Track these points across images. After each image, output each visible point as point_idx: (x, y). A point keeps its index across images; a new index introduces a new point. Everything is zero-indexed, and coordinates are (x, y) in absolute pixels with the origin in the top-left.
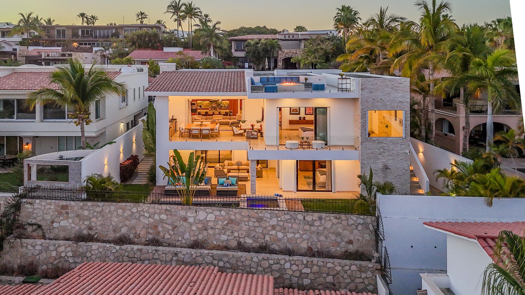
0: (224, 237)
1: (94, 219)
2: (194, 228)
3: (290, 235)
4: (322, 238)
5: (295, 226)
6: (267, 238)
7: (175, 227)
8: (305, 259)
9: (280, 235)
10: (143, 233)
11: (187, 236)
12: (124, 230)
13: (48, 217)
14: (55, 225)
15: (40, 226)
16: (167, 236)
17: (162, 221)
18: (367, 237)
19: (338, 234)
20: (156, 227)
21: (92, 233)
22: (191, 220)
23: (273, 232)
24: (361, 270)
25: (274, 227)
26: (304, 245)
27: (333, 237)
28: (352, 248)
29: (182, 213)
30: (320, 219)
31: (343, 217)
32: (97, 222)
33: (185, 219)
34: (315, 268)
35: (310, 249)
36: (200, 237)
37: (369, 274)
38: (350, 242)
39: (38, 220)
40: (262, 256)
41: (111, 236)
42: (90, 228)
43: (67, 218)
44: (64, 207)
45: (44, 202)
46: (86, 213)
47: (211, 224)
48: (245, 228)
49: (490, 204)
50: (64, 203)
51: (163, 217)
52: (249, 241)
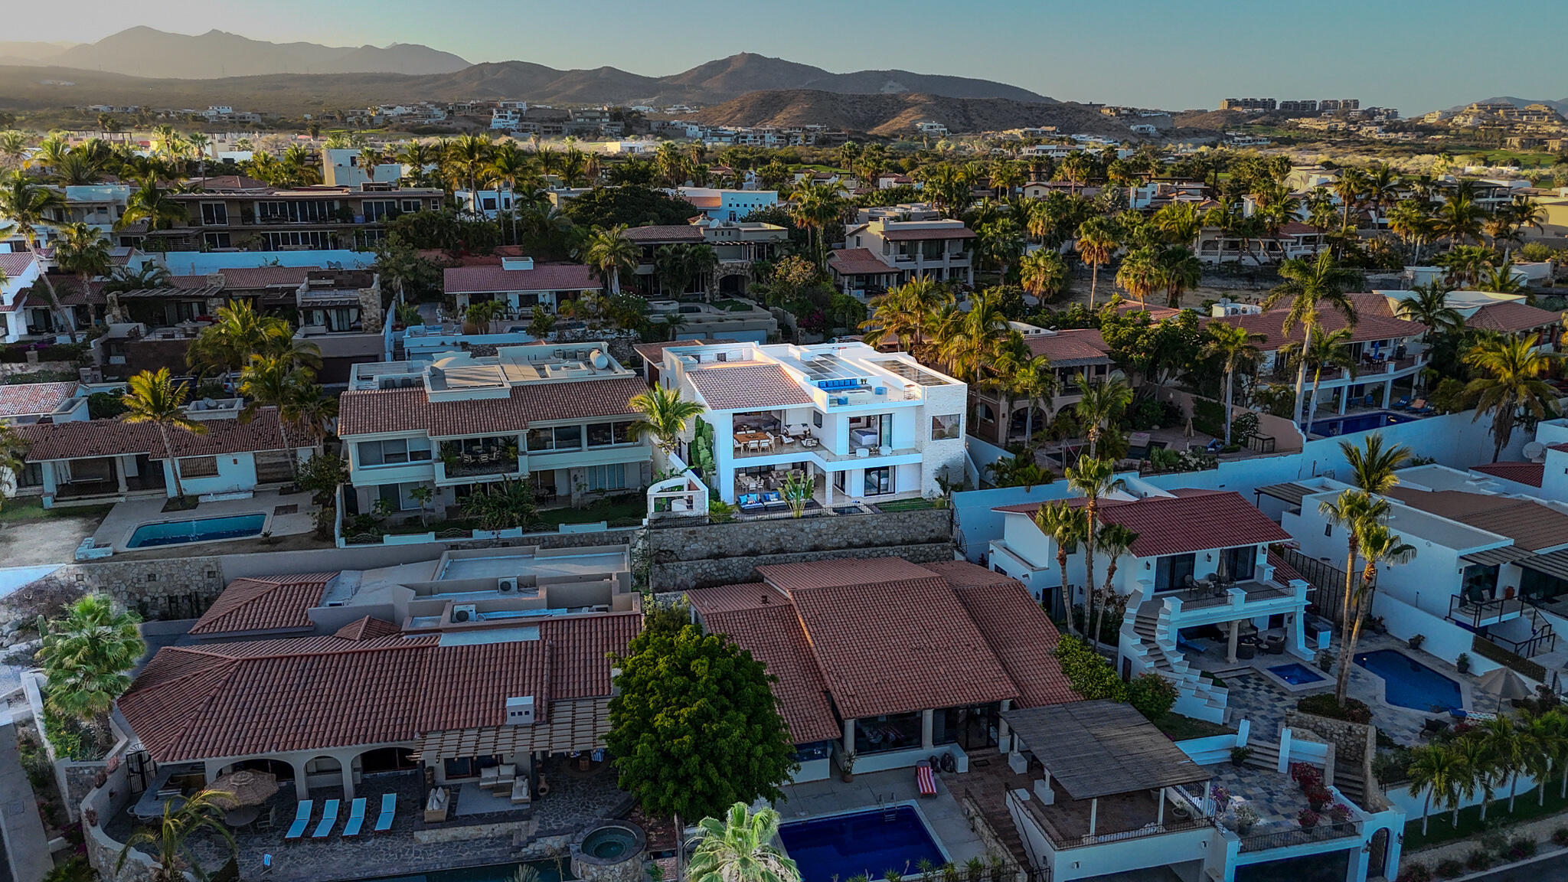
0: (836, 540)
1: (722, 540)
2: (810, 536)
3: (887, 532)
4: (912, 531)
5: (892, 524)
6: (870, 536)
7: (793, 538)
8: (903, 547)
9: (880, 533)
10: (767, 545)
11: (805, 543)
12: (751, 545)
13: (678, 543)
14: (686, 549)
15: (672, 552)
16: (788, 545)
17: (782, 533)
18: (944, 525)
19: (923, 526)
20: (778, 539)
21: (722, 551)
22: (807, 530)
23: (875, 531)
24: (943, 549)
25: (875, 527)
26: (899, 538)
27: (920, 529)
28: (933, 535)
29: (799, 525)
30: (910, 516)
31: (927, 512)
32: (724, 542)
33: (802, 530)
34: (911, 552)
35: (903, 540)
36: (816, 542)
37: (949, 551)
38: (933, 531)
39: (669, 547)
40: (871, 549)
41: (740, 551)
42: (719, 547)
43: (696, 542)
44: (691, 533)
45: (671, 531)
46: (714, 535)
47: (824, 531)
48: (852, 531)
49: (1028, 491)
50: (691, 529)
51: (783, 530)
52: (856, 540)
